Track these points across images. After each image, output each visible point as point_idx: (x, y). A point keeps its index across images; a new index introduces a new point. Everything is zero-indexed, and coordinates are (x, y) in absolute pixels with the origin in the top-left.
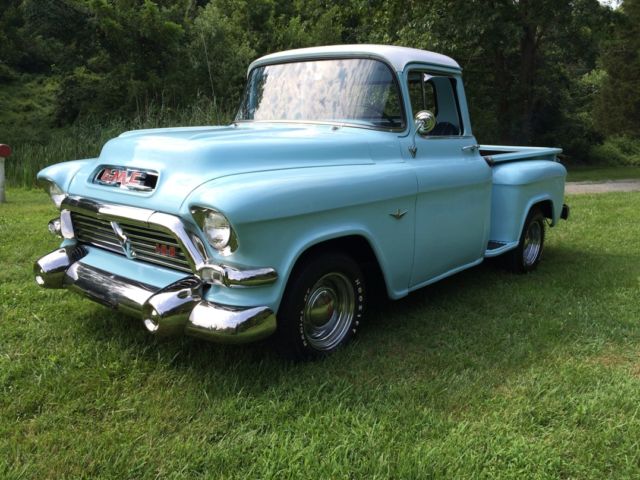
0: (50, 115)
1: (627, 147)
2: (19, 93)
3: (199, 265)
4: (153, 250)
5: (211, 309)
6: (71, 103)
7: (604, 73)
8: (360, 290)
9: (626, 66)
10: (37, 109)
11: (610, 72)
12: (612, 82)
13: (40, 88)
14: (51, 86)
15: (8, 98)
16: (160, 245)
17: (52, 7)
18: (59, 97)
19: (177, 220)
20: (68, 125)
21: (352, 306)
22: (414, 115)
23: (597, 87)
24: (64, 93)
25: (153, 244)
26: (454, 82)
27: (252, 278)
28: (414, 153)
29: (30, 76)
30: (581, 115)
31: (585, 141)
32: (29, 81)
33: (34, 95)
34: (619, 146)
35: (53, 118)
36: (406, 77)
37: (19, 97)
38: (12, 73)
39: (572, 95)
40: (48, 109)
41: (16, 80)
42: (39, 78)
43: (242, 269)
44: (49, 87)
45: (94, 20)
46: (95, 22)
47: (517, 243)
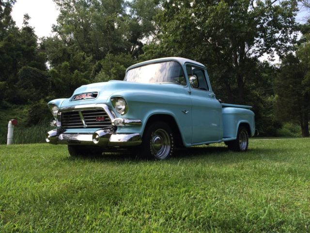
0: (25, 122)
1: (293, 130)
2: (11, 113)
3: (113, 120)
4: (95, 121)
5: (117, 135)
6: (36, 116)
7: (277, 96)
8: (172, 138)
9: (285, 92)
10: (19, 120)
11: (279, 94)
12: (280, 99)
13: (21, 111)
14: (26, 110)
15: (5, 115)
16: (98, 117)
17: (32, 73)
18: (30, 113)
19: (105, 105)
20: (34, 126)
21: (169, 142)
22: (189, 78)
23: (274, 102)
24: (33, 112)
25: (95, 118)
26: (203, 72)
27: (133, 122)
28: (190, 93)
29: (16, 106)
30: (270, 115)
31: (273, 127)
32: (16, 108)
33: (18, 114)
34: (289, 130)
35: (26, 123)
36: (185, 67)
37: (11, 115)
38: (8, 104)
39: (264, 106)
40: (24, 120)
41: (10, 107)
42: (20, 107)
43: (129, 119)
44: (25, 110)
45: (50, 79)
46: (51, 80)
47: (236, 138)
